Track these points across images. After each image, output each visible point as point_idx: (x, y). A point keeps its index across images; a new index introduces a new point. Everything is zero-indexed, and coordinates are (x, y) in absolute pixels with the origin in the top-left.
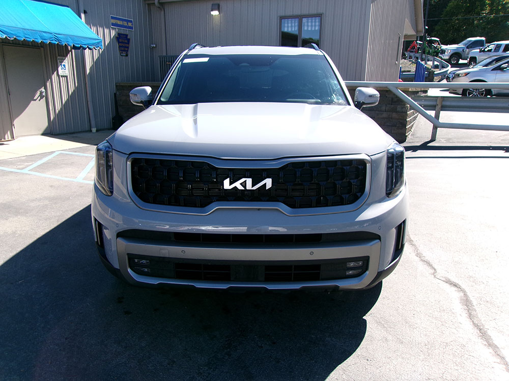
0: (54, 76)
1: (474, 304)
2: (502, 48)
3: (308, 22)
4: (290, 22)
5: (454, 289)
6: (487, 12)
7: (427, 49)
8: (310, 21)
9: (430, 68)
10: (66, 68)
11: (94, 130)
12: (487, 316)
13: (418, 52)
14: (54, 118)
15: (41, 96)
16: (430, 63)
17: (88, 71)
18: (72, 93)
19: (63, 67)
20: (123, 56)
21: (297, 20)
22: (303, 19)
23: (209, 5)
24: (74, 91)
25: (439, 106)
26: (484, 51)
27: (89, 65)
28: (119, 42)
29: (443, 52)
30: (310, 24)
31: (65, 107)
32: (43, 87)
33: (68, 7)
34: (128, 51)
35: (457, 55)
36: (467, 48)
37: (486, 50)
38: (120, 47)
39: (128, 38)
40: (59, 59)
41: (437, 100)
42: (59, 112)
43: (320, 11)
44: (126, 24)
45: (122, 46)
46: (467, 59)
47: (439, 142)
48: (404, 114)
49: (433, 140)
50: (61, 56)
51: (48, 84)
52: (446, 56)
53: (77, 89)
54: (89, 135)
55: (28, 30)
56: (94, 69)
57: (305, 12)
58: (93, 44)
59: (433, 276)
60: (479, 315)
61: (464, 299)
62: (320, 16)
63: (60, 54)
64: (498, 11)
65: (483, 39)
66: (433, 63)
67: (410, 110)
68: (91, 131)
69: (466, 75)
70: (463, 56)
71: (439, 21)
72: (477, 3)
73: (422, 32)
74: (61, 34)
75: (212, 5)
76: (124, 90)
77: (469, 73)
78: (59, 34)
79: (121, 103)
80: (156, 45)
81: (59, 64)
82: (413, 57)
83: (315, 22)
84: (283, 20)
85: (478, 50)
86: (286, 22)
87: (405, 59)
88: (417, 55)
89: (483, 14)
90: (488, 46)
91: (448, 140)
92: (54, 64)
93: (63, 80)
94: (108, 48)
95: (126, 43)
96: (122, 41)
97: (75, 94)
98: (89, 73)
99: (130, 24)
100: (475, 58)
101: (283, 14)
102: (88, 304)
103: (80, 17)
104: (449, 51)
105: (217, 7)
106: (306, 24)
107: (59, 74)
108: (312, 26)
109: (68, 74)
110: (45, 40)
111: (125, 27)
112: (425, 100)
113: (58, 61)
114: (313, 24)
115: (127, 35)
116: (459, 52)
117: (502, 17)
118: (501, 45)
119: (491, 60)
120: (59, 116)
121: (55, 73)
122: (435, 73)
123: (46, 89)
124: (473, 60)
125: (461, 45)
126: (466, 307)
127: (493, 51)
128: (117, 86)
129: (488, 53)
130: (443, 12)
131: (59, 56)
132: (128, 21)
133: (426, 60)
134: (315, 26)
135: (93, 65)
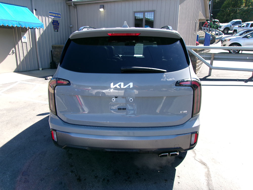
0: (20, 43)
1: (212, 177)
2: (250, 25)
3: (148, 14)
4: (139, 14)
5: (204, 166)
6: (244, 6)
7: (213, 25)
8: (149, 14)
9: (214, 35)
10: (26, 38)
11: (41, 69)
12: (217, 185)
13: (208, 27)
14: (20, 64)
15: (13, 53)
16: (214, 33)
17: (37, 40)
18: (29, 51)
19: (24, 38)
20: (56, 31)
21: (142, 13)
22: (146, 13)
23: (99, 5)
24: (30, 50)
25: (213, 58)
26: (241, 27)
27: (38, 37)
28: (53, 25)
29: (220, 27)
30: (149, 15)
31: (25, 58)
32: (14, 48)
33: (27, 7)
34: (58, 29)
35: (227, 29)
36: (233, 25)
37: (242, 26)
38: (54, 27)
39: (58, 22)
40: (22, 34)
41: (211, 55)
42: (22, 61)
43: (154, 9)
44: (57, 16)
45: (55, 27)
46: (232, 31)
47: (212, 77)
48: (195, 62)
49: (209, 75)
50: (23, 32)
51: (17, 46)
52: (222, 29)
53: (32, 49)
54: (38, 72)
55: (4, 20)
56: (40, 39)
57: (146, 9)
58: (39, 27)
59: (194, 158)
60: (213, 184)
61: (207, 173)
62: (154, 11)
63: (23, 31)
64: (249, 6)
65: (241, 20)
66: (215, 33)
67: (198, 60)
68: (39, 70)
69: (229, 40)
70: (230, 29)
71: (219, 11)
72: (239, 2)
73: (209, 17)
74: (22, 22)
75: (100, 6)
76: (56, 49)
77: (231, 39)
78: (21, 22)
79: (55, 55)
80: (73, 26)
81: (22, 36)
82: (206, 30)
83: (152, 14)
84: (135, 14)
85: (238, 26)
86: (137, 14)
87: (202, 30)
88: (208, 28)
89: (242, 7)
90: (243, 24)
91: (217, 75)
92: (20, 36)
93: (24, 44)
94: (47, 28)
95: (57, 25)
96: (55, 24)
97: (31, 51)
98: (38, 41)
99: (59, 16)
100: (236, 30)
101: (135, 10)
102: (7, 176)
103: (33, 13)
104: (223, 27)
105: (102, 7)
106: (147, 15)
107: (22, 41)
108: (150, 16)
109: (27, 41)
110: (14, 25)
111: (57, 17)
112: (206, 55)
113: (22, 35)
114: (151, 15)
115: (58, 21)
116: (229, 27)
117: (251, 8)
118: (249, 24)
119: (244, 32)
120: (22, 62)
121: (20, 41)
122: (216, 38)
123: (15, 49)
124: (235, 31)
125: (229, 24)
126: (207, 178)
127: (245, 27)
128: (52, 47)
129: (243, 28)
130: (221, 6)
131: (22, 32)
132: (58, 14)
133: (212, 31)
134: (152, 16)
135: (40, 37)
